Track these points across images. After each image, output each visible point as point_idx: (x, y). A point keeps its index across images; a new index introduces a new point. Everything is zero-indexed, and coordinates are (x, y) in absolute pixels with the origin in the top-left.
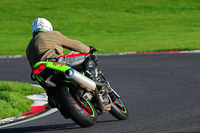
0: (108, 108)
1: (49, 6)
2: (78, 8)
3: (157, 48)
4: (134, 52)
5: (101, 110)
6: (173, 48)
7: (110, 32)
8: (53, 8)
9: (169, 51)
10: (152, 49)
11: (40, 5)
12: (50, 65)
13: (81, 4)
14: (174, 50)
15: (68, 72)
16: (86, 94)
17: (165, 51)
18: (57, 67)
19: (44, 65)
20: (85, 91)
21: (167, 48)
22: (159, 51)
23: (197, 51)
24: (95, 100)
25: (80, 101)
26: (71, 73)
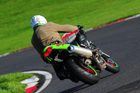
0: (104, 66)
1: (20, 11)
2: (41, 7)
3: (108, 21)
4: (91, 29)
5: (100, 70)
6: (120, 17)
7: (70, 18)
8: (23, 12)
9: (117, 21)
10: (104, 22)
11: (13, 12)
12: (55, 47)
13: (43, 3)
14: (121, 19)
15: (69, 48)
16: (87, 60)
17: (114, 21)
18: (61, 47)
19: (51, 48)
20: (86, 58)
21: (115, 19)
22: (110, 23)
23: (138, 16)
24: (94, 63)
25: (84, 66)
26: (72, 48)
